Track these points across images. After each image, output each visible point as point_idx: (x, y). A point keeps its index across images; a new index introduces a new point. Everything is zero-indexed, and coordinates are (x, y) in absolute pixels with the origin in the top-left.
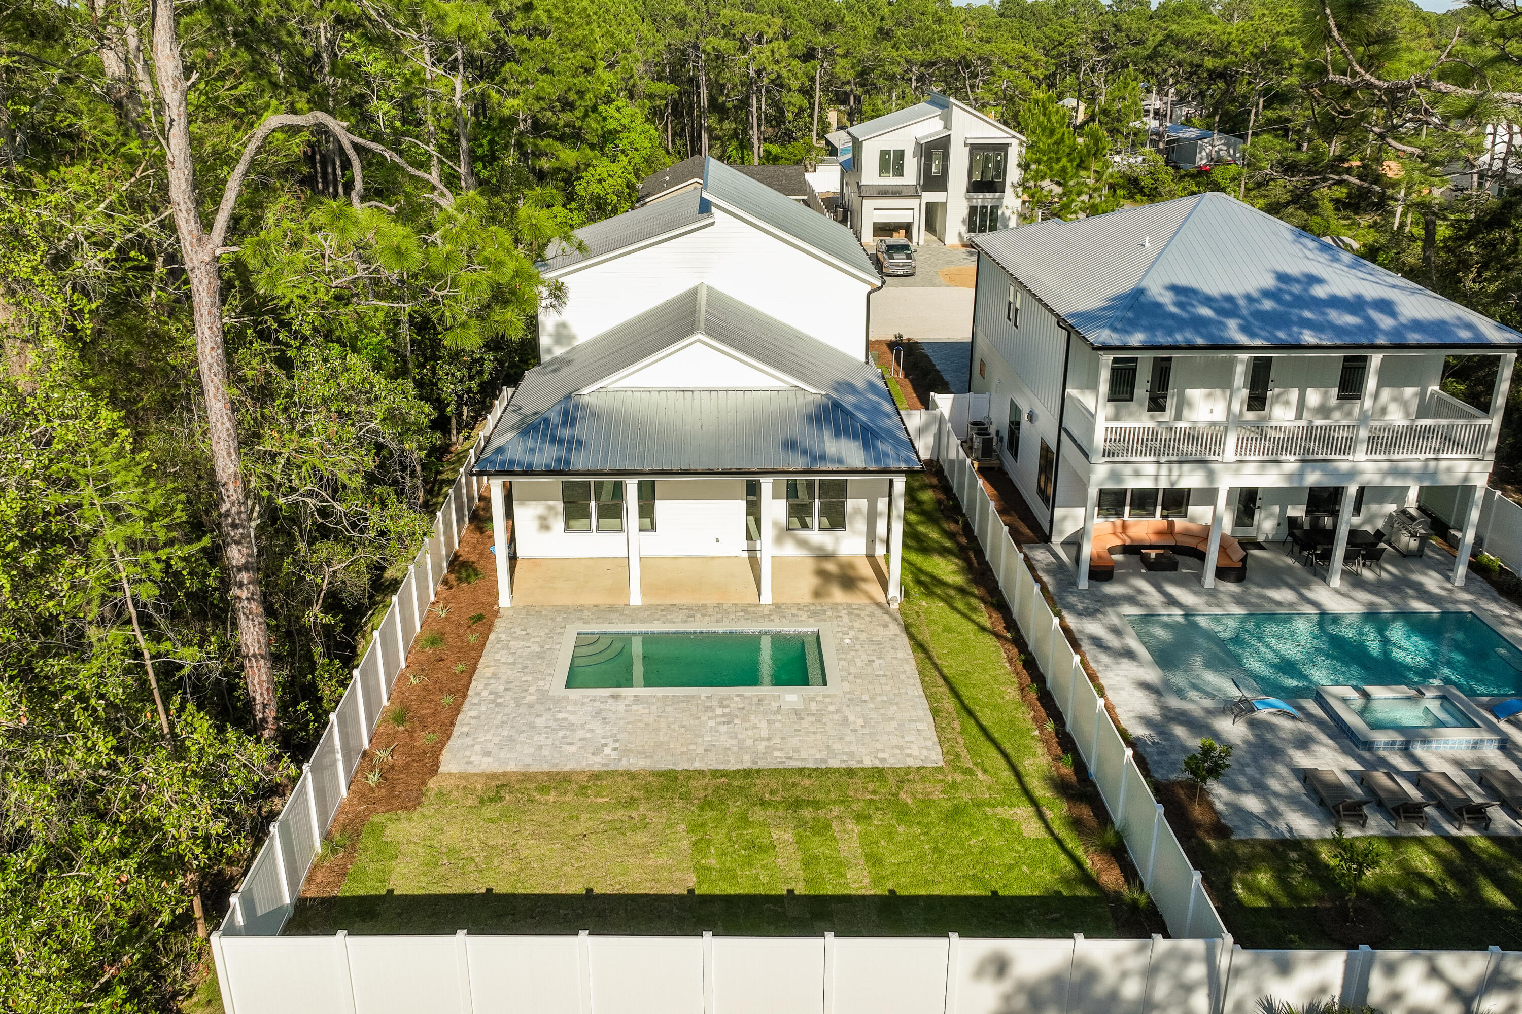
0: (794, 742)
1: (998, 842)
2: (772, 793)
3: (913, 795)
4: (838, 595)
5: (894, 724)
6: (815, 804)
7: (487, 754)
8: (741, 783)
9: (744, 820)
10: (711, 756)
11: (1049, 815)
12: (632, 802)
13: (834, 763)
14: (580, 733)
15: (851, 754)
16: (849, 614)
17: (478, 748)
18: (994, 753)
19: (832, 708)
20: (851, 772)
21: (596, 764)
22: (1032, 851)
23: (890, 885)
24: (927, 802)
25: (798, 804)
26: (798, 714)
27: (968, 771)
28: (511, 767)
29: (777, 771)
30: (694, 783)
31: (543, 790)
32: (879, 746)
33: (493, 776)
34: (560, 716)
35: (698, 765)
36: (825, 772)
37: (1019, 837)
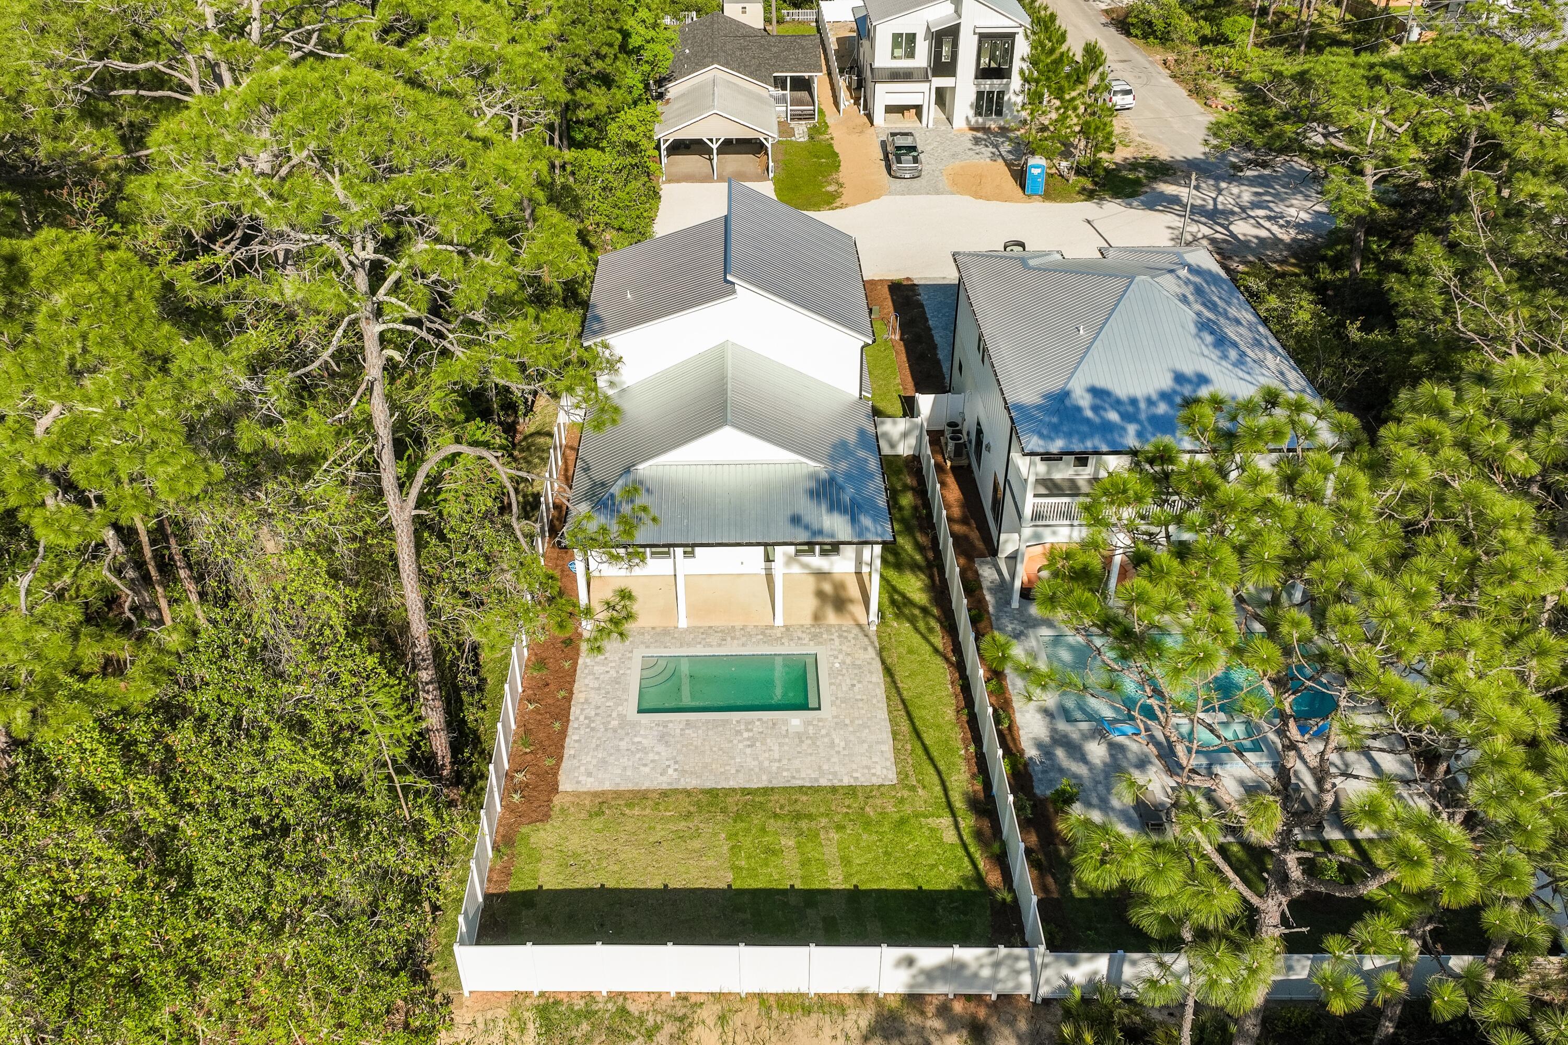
0: (797, 763)
1: (927, 846)
2: (782, 807)
3: (874, 807)
4: (831, 617)
5: (866, 746)
6: (810, 817)
7: (589, 774)
8: (762, 799)
9: (763, 830)
10: (741, 775)
11: (962, 824)
12: (689, 815)
13: (823, 782)
14: (651, 756)
15: (835, 774)
16: (840, 636)
17: (582, 769)
18: (932, 770)
19: (823, 732)
20: (834, 789)
21: (662, 782)
22: (948, 854)
23: (855, 882)
24: (883, 814)
25: (798, 816)
26: (800, 737)
27: (913, 789)
28: (607, 786)
29: (785, 788)
30: (729, 800)
31: (630, 805)
32: (854, 766)
33: (595, 794)
34: (636, 740)
35: (732, 784)
36: (816, 790)
37: (941, 843)
